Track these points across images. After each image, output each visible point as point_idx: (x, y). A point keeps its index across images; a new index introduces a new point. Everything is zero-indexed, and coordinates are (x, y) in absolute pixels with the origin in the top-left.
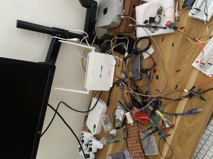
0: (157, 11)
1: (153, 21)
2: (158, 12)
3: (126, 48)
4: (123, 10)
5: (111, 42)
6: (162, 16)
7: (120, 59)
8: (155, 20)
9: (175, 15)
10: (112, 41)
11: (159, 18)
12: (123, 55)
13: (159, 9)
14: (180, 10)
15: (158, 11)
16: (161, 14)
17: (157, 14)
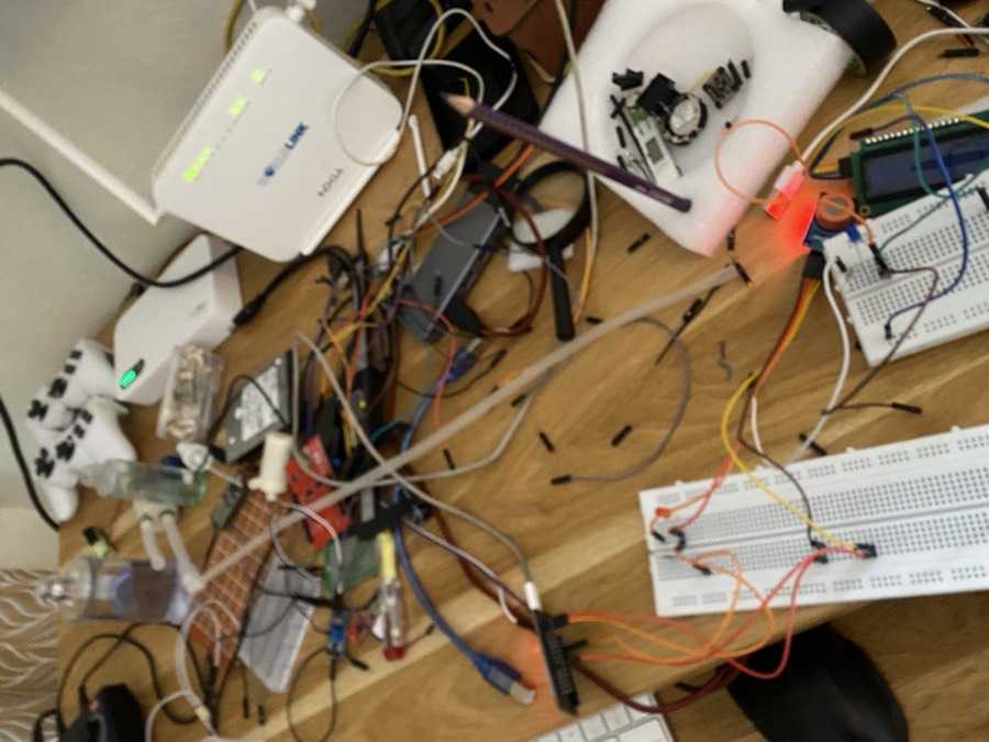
0: (713, 69)
1: (661, 111)
2: (716, 79)
5: (436, 18)
6: (717, 119)
8: (672, 110)
10: (447, 20)
11: (697, 122)
13: (731, 66)
14: (817, 170)
15: (721, 70)
16: (719, 106)
17: (706, 87)
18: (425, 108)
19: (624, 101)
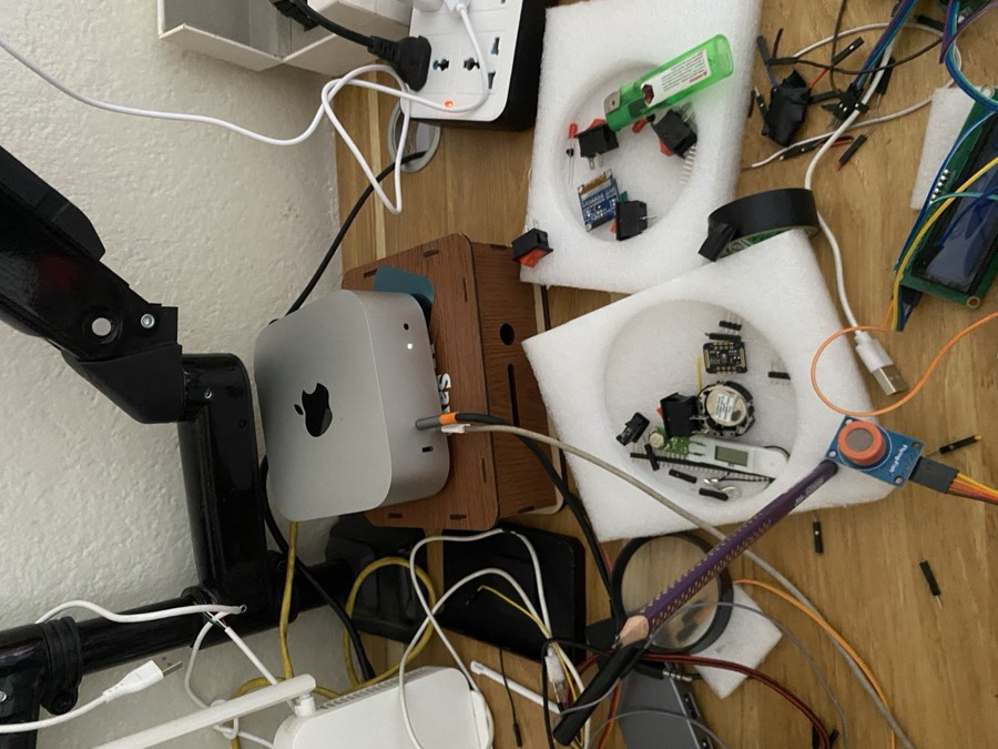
0: (699, 353)
1: (698, 426)
2: (712, 356)
3: (534, 615)
4: (439, 371)
5: (408, 570)
6: (756, 380)
7: (512, 685)
8: (707, 413)
9: (861, 365)
10: (416, 562)
11: (740, 398)
12: (537, 667)
13: (712, 336)
15: (708, 346)
16: (744, 370)
17: (711, 370)
18: (473, 645)
19: (648, 447)
